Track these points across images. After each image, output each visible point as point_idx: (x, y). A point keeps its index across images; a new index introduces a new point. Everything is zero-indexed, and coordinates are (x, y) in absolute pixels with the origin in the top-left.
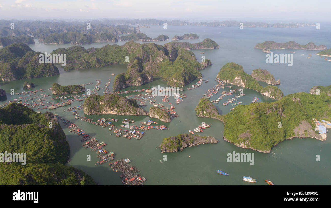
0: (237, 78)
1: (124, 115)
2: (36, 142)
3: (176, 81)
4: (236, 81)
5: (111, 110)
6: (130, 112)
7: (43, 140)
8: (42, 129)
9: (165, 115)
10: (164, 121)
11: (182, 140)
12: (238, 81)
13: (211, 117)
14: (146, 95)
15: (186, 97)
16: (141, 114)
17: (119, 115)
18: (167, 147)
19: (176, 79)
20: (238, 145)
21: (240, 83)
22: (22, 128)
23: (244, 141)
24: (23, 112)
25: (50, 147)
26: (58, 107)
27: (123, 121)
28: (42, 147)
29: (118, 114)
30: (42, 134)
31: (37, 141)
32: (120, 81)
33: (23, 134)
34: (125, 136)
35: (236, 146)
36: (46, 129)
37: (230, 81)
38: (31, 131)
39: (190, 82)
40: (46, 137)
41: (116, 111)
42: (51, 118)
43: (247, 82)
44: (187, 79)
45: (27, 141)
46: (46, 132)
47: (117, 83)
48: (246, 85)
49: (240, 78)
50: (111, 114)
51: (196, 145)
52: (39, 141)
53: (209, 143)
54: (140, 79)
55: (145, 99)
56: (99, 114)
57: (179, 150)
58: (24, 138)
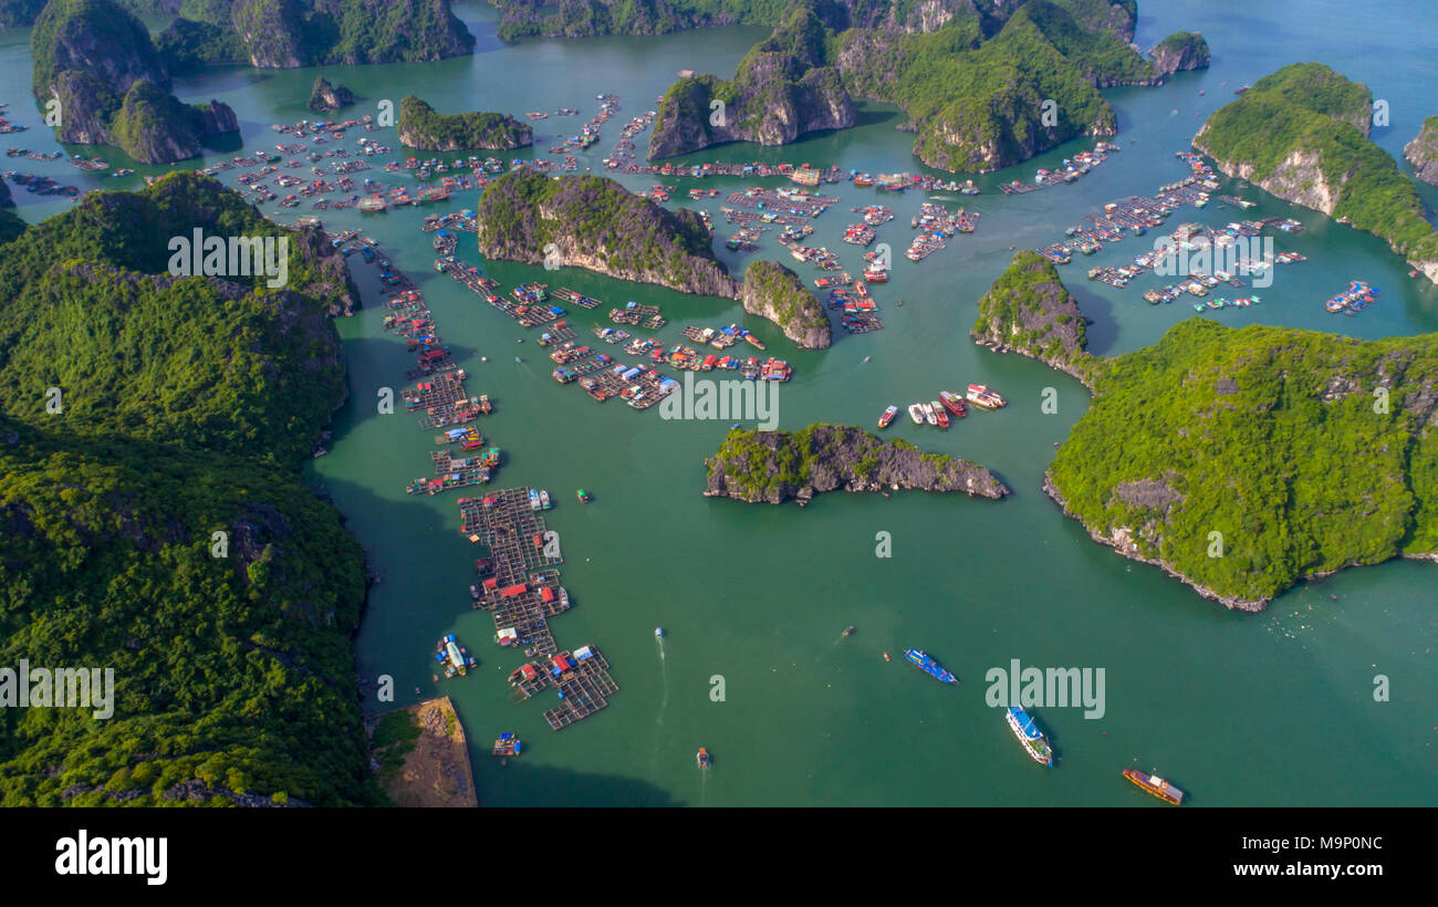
0: (1297, 159)
1: (636, 283)
2: (198, 355)
3: (954, 139)
4: (1291, 174)
5: (583, 250)
6: (663, 271)
7: (228, 353)
8: (229, 304)
9: (806, 312)
10: (797, 339)
11: (813, 451)
12: (1300, 174)
13: (1043, 357)
14: (785, 194)
15: (971, 232)
16: (706, 290)
17: (611, 277)
18: (730, 473)
19: (957, 129)
20: (1097, 535)
21: (1308, 186)
22: (154, 288)
23: (1136, 521)
24: (218, 217)
25: (250, 383)
26: (397, 206)
27: (615, 311)
28: (219, 378)
29: (610, 274)
30: (228, 323)
31: (205, 350)
32: (682, 115)
33: (158, 315)
34: (587, 383)
35: (1089, 535)
36: (246, 306)
37: (1258, 169)
38: (188, 305)
39: (1036, 153)
40: (242, 338)
41: (603, 258)
42: (320, 253)
43: (1348, 188)
44: (1020, 132)
45: (169, 347)
46: (244, 319)
47: (672, 123)
48: (1343, 202)
49: (1314, 160)
50: (582, 268)
51: (886, 487)
52: (211, 352)
53: (957, 492)
54: (783, 111)
55: (768, 217)
56: (533, 263)
57: (788, 496)
58: (162, 331)
